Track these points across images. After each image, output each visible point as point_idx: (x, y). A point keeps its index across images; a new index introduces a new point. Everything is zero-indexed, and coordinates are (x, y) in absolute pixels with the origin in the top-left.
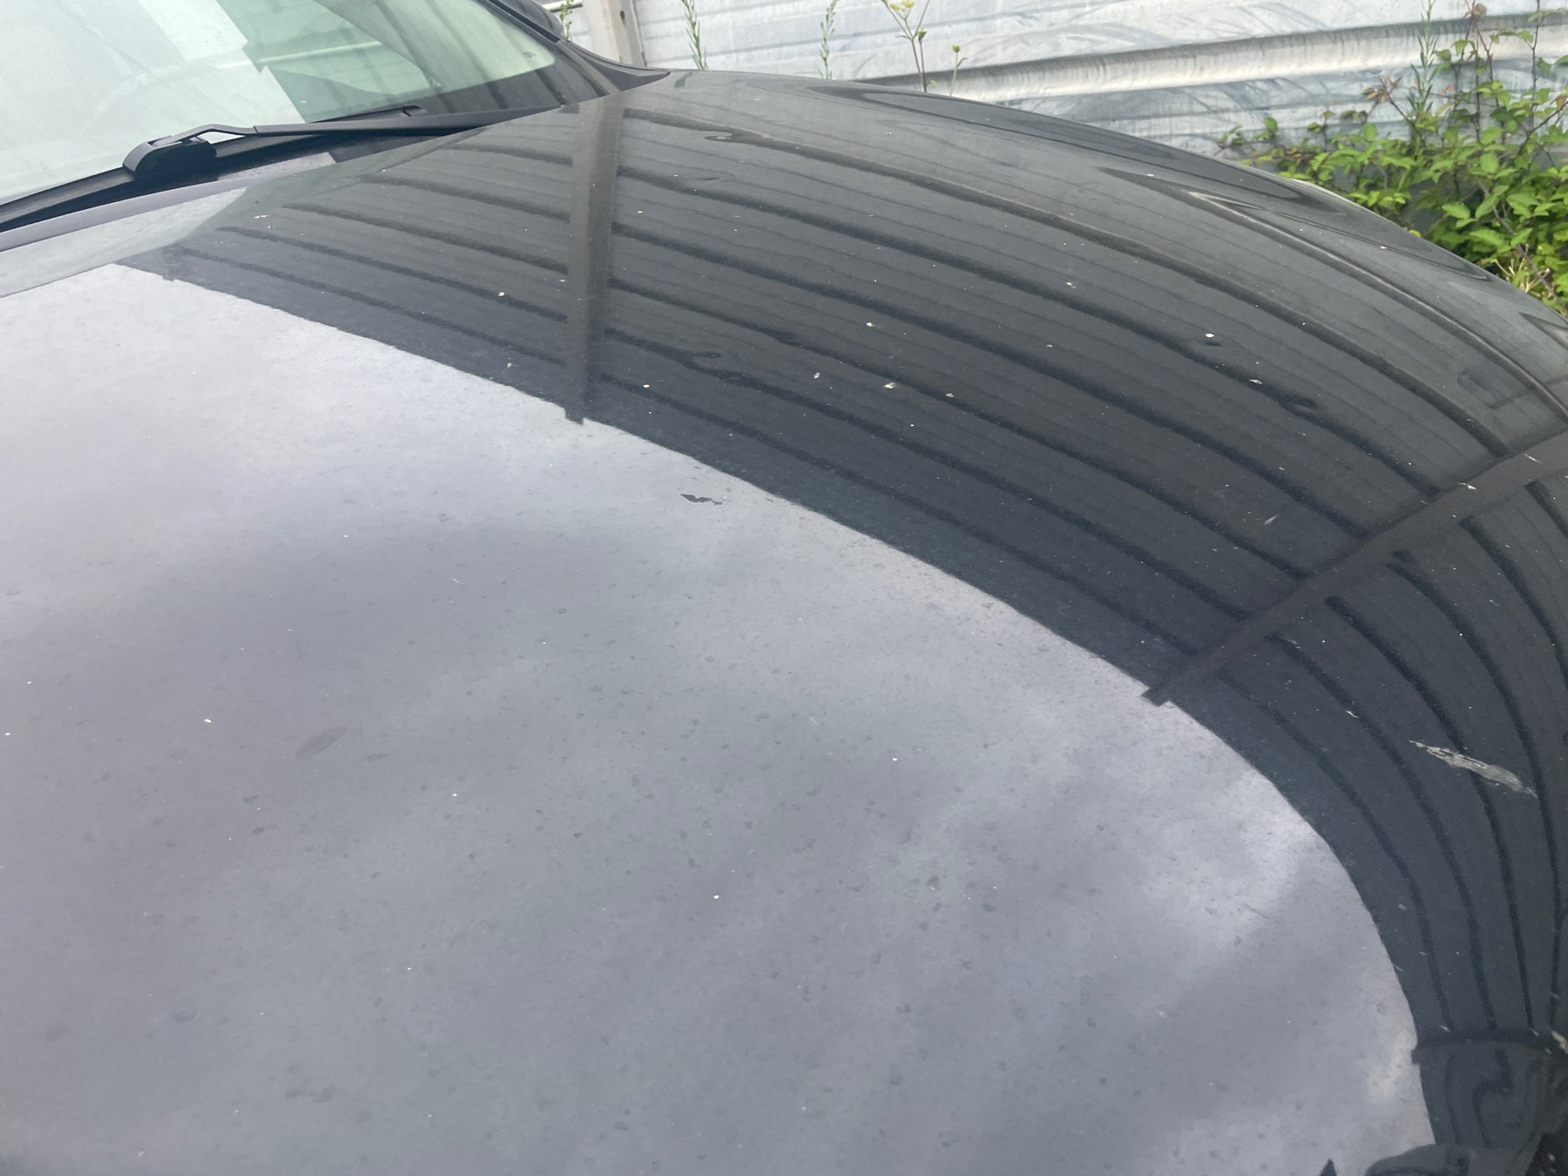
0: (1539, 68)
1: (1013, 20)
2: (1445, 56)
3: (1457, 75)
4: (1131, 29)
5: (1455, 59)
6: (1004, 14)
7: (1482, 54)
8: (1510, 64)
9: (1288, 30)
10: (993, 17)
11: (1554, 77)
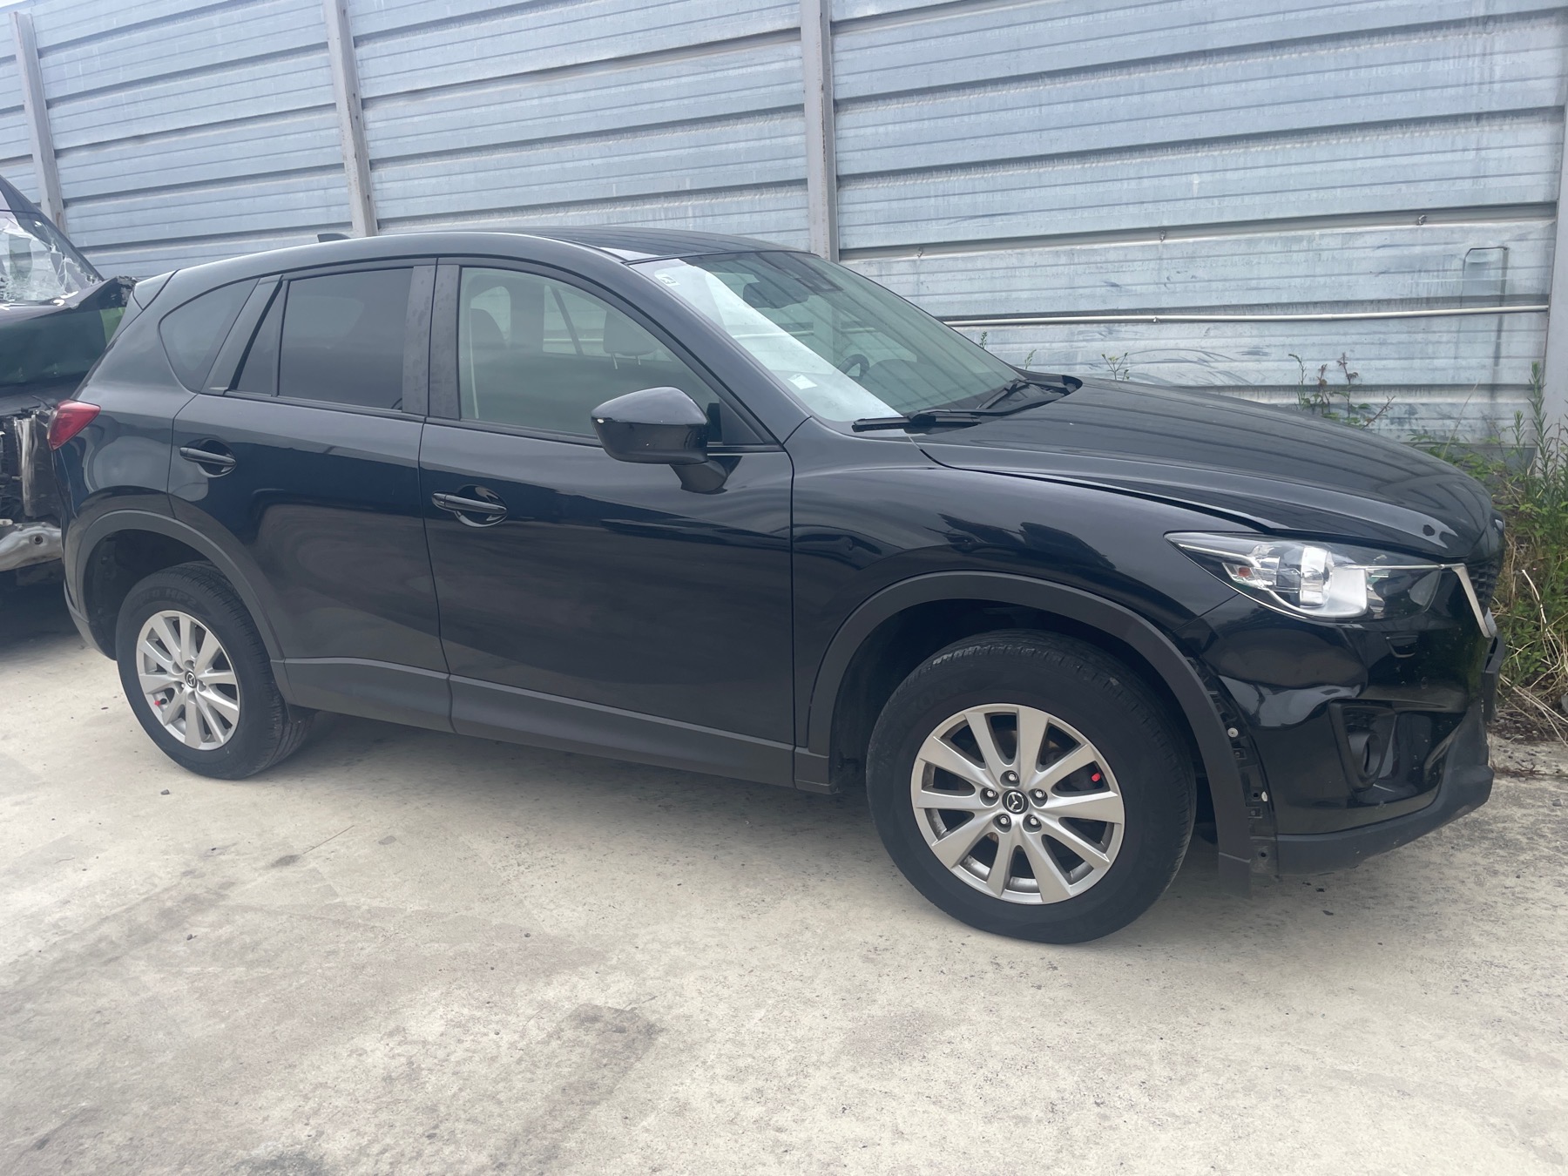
0: (1351, 409)
1: (1087, 367)
2: (1308, 401)
3: (1313, 410)
4: (1153, 377)
5: (1312, 402)
6: (1081, 364)
7: (1325, 401)
8: (1337, 406)
9: (1232, 383)
10: (1076, 364)
11: (1357, 413)
